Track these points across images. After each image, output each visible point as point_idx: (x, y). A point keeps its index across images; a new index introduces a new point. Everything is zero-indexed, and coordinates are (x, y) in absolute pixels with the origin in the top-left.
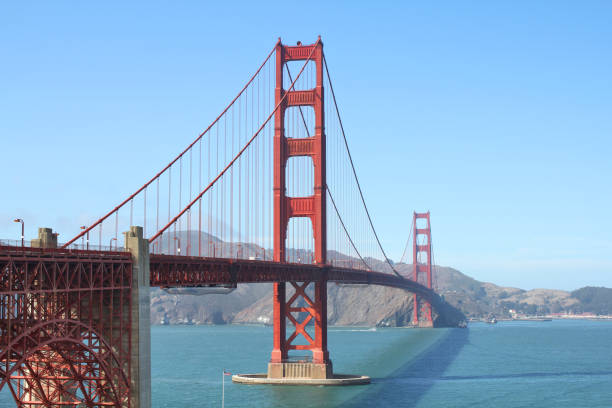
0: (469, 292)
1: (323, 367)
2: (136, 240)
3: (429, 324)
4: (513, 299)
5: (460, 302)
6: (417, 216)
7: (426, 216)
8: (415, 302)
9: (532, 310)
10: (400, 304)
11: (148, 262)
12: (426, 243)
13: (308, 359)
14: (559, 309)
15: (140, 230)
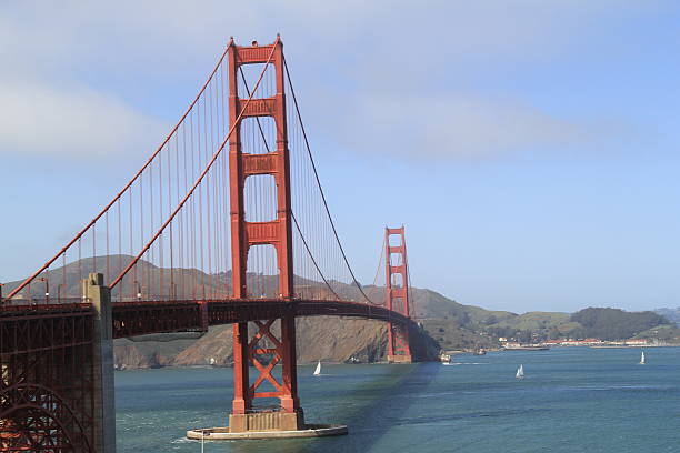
0: (451, 318)
1: (293, 417)
2: (97, 288)
3: (407, 359)
4: (503, 325)
5: (441, 330)
6: (389, 232)
7: (400, 231)
8: (390, 333)
9: (527, 338)
10: (372, 336)
11: (110, 311)
12: (401, 264)
13: (275, 408)
14: (558, 336)
15: (101, 277)
